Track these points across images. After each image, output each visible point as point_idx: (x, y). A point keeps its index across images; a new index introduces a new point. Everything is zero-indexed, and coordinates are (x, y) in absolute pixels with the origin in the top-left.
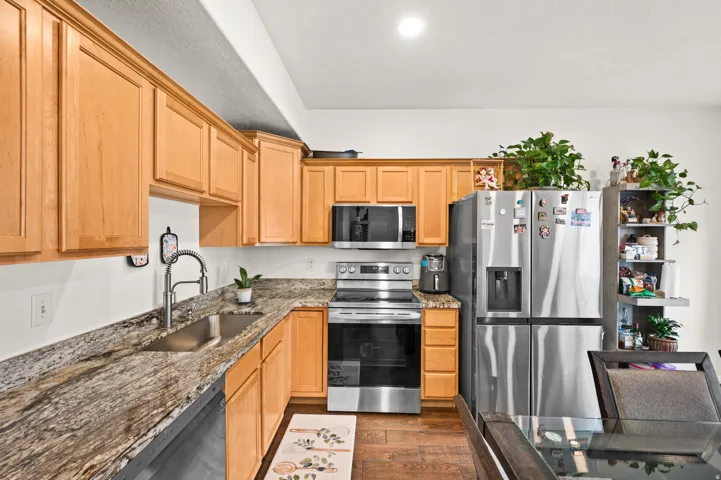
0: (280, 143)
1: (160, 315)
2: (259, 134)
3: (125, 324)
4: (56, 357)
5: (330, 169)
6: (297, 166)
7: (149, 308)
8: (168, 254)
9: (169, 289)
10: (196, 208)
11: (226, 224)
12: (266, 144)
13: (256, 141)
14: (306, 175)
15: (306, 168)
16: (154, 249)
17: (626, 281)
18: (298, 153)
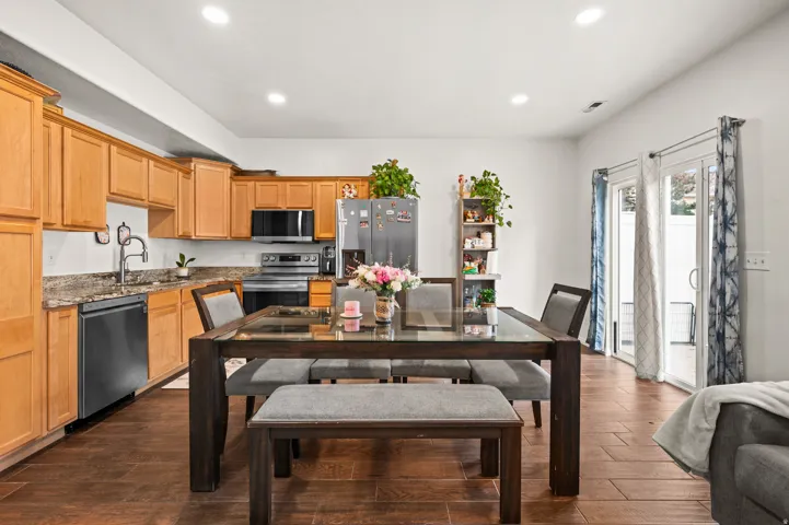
0: (211, 165)
1: (118, 275)
2: (193, 159)
3: (95, 275)
4: (57, 282)
5: (251, 184)
6: (227, 181)
7: (111, 270)
8: (122, 238)
9: (123, 259)
10: (146, 211)
11: (166, 223)
12: (200, 167)
13: (193, 164)
14: (234, 188)
15: (234, 183)
16: (113, 234)
17: (467, 263)
18: (228, 172)
